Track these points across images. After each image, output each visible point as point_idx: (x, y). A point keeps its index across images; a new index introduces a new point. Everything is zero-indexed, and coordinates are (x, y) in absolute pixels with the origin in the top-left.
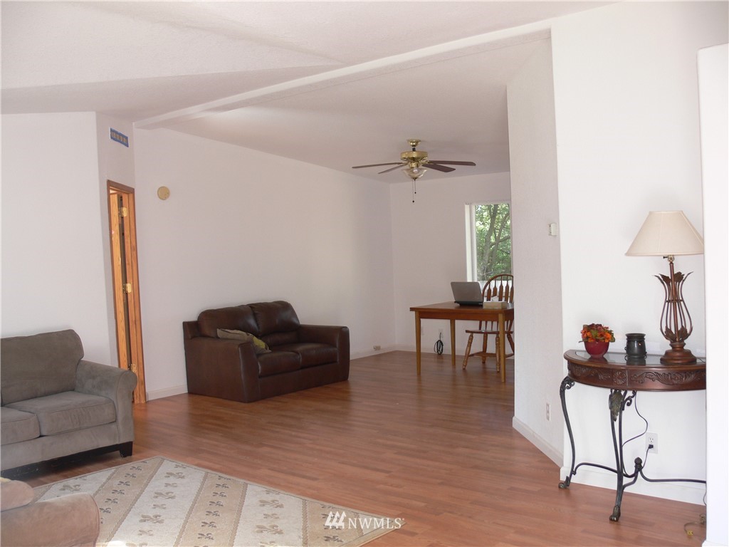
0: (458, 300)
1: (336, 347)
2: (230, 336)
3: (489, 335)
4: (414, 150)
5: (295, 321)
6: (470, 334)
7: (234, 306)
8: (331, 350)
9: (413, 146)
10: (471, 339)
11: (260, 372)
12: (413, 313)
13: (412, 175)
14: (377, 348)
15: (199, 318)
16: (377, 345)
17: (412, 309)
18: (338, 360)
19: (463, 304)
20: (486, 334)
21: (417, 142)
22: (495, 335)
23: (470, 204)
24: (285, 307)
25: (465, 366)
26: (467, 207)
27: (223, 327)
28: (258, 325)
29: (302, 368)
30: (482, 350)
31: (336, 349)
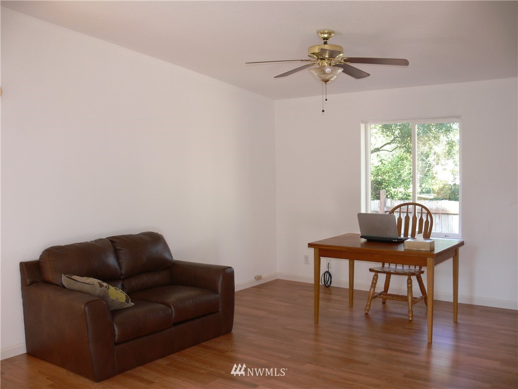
0: (364, 235)
1: (218, 293)
2: (76, 286)
3: (392, 276)
4: (325, 43)
5: (167, 256)
6: (373, 274)
7: (89, 240)
8: (212, 297)
9: (325, 39)
10: (375, 279)
11: (117, 338)
12: (312, 250)
13: (323, 76)
14: (258, 278)
15: (41, 256)
16: (258, 274)
17: (310, 245)
18: (220, 310)
19: (371, 240)
20: (389, 274)
21: (330, 33)
22: (406, 277)
23: (366, 123)
24: (155, 239)
25: (368, 310)
26: (363, 126)
27: (70, 272)
28: (119, 264)
29: (175, 324)
30: (383, 290)
31: (217, 296)
